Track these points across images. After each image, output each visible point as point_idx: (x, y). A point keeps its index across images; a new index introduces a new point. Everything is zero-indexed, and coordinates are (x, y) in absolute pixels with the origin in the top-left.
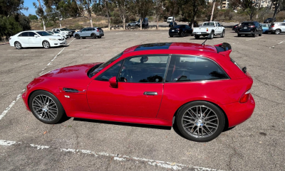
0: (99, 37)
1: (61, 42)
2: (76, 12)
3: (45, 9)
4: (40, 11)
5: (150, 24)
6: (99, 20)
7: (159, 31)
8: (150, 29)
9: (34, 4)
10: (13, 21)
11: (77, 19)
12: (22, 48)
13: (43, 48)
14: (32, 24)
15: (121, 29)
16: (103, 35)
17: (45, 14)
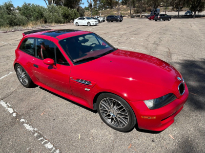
1: (96, 23)
3: (93, 3)
4: (91, 5)
9: (88, 1)
17: (93, 7)
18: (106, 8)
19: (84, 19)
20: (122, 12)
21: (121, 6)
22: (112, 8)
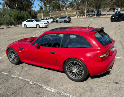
0: (69, 22)
1: (45, 25)
2: (59, 8)
3: (43, 7)
4: (41, 8)
5: (102, 13)
6: (73, 12)
7: (107, 17)
8: (102, 16)
9: (39, 5)
10: (28, 14)
11: (61, 12)
12: (27, 28)
13: (37, 28)
14: (38, 15)
15: (84, 17)
16: (71, 21)
17: (43, 10)
18: (55, 11)
19: (32, 21)
20: (69, 14)
21: (68, 9)
22: (60, 10)
